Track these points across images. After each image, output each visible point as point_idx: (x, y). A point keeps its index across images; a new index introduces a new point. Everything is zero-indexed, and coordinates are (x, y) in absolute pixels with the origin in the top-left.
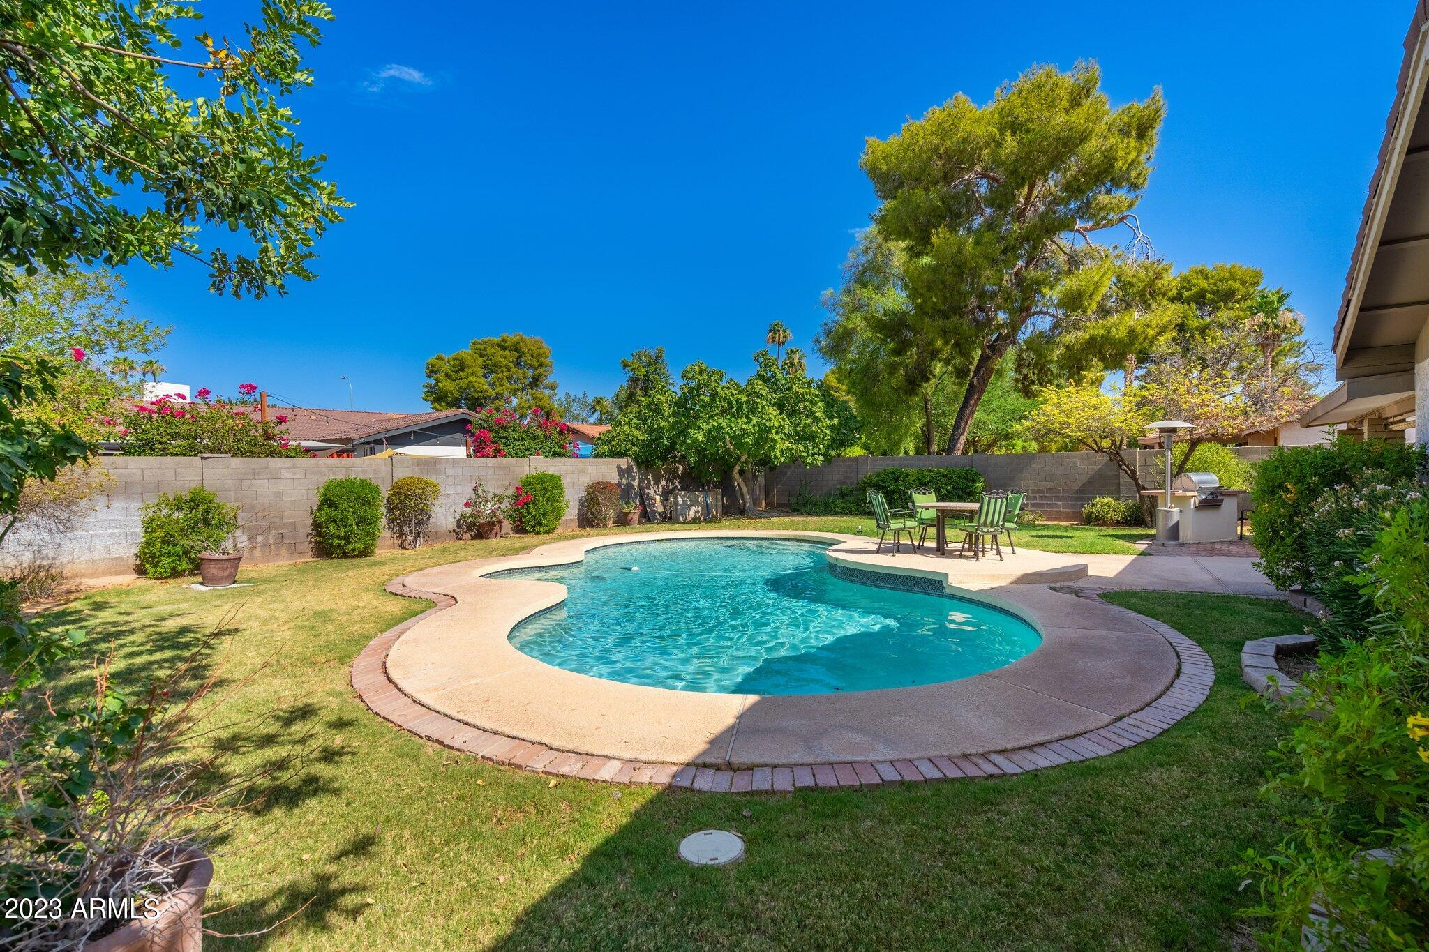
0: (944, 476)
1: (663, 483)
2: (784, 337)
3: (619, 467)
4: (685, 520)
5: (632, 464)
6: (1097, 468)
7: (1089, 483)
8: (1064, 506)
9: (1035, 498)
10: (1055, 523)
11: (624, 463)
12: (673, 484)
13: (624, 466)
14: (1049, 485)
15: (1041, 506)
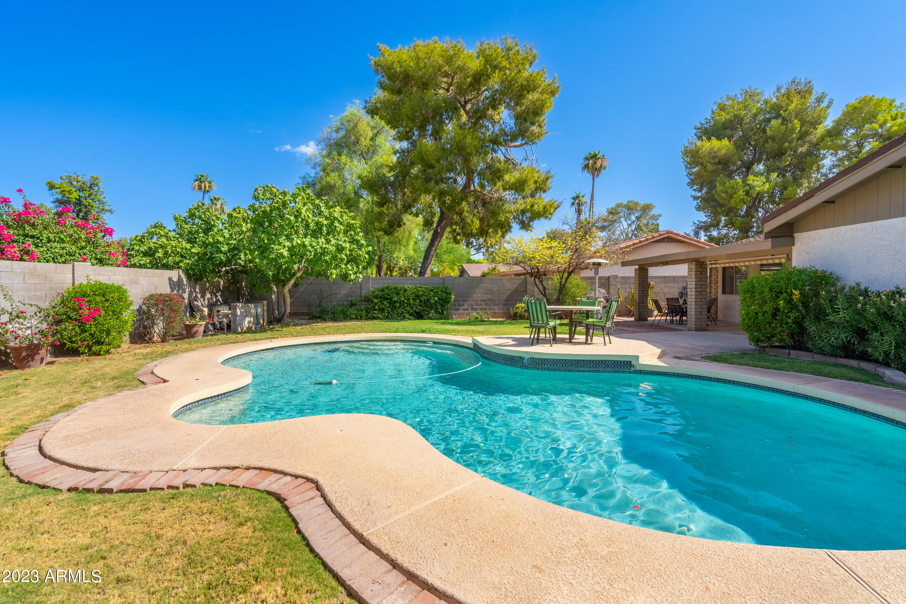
0: (432, 291)
1: (208, 296)
2: (210, 187)
3: (170, 279)
4: (242, 330)
5: (183, 276)
6: (515, 286)
7: (511, 295)
8: (498, 310)
9: (481, 305)
10: (495, 319)
11: (174, 274)
12: (216, 297)
13: (175, 279)
14: (489, 296)
15: (485, 309)
